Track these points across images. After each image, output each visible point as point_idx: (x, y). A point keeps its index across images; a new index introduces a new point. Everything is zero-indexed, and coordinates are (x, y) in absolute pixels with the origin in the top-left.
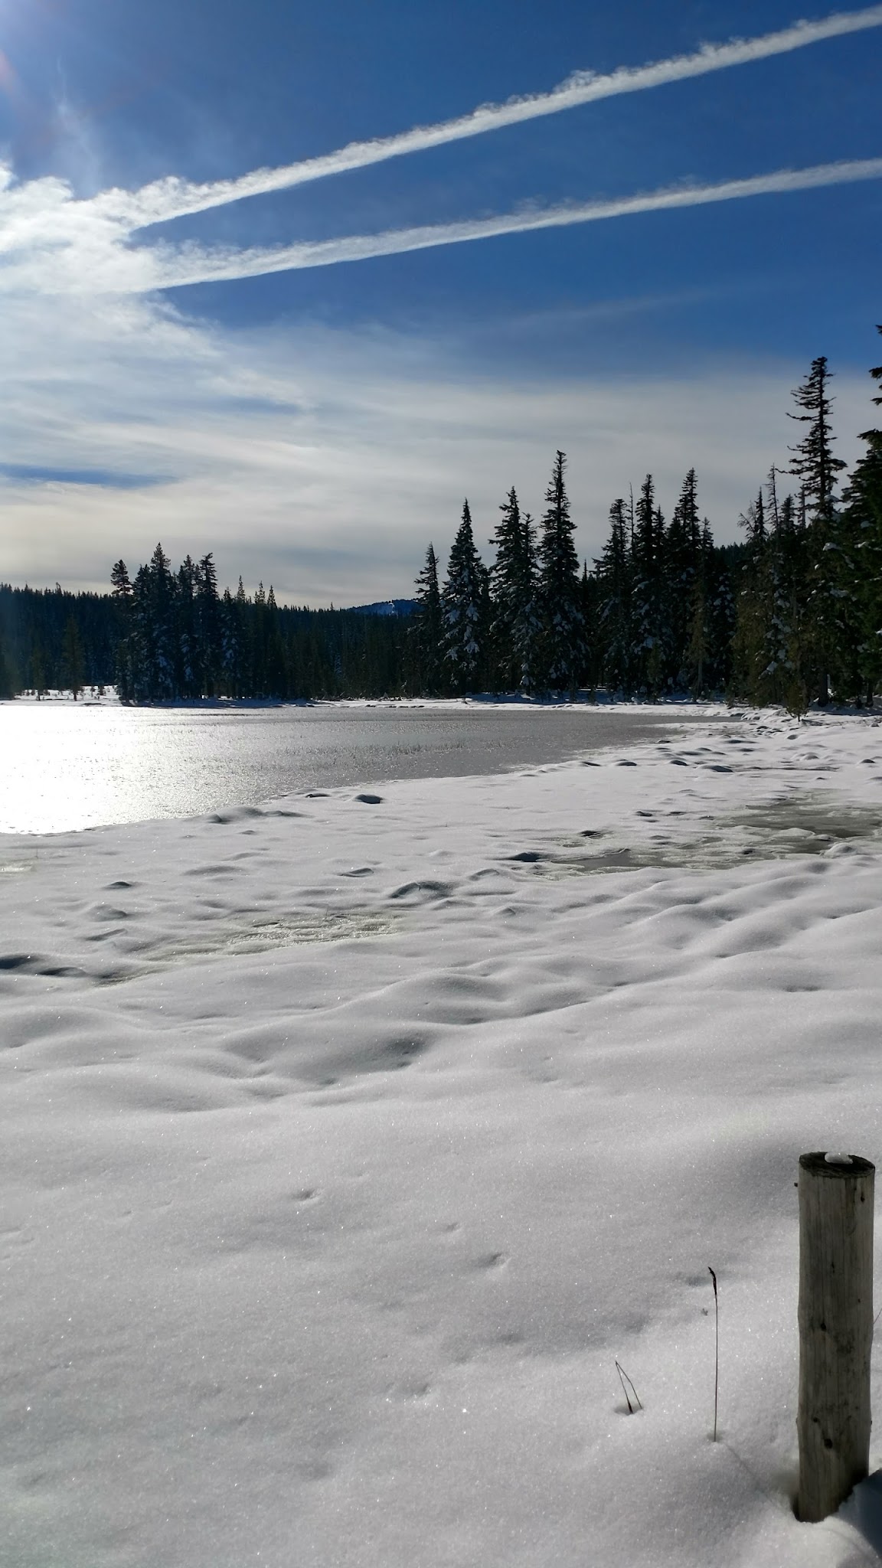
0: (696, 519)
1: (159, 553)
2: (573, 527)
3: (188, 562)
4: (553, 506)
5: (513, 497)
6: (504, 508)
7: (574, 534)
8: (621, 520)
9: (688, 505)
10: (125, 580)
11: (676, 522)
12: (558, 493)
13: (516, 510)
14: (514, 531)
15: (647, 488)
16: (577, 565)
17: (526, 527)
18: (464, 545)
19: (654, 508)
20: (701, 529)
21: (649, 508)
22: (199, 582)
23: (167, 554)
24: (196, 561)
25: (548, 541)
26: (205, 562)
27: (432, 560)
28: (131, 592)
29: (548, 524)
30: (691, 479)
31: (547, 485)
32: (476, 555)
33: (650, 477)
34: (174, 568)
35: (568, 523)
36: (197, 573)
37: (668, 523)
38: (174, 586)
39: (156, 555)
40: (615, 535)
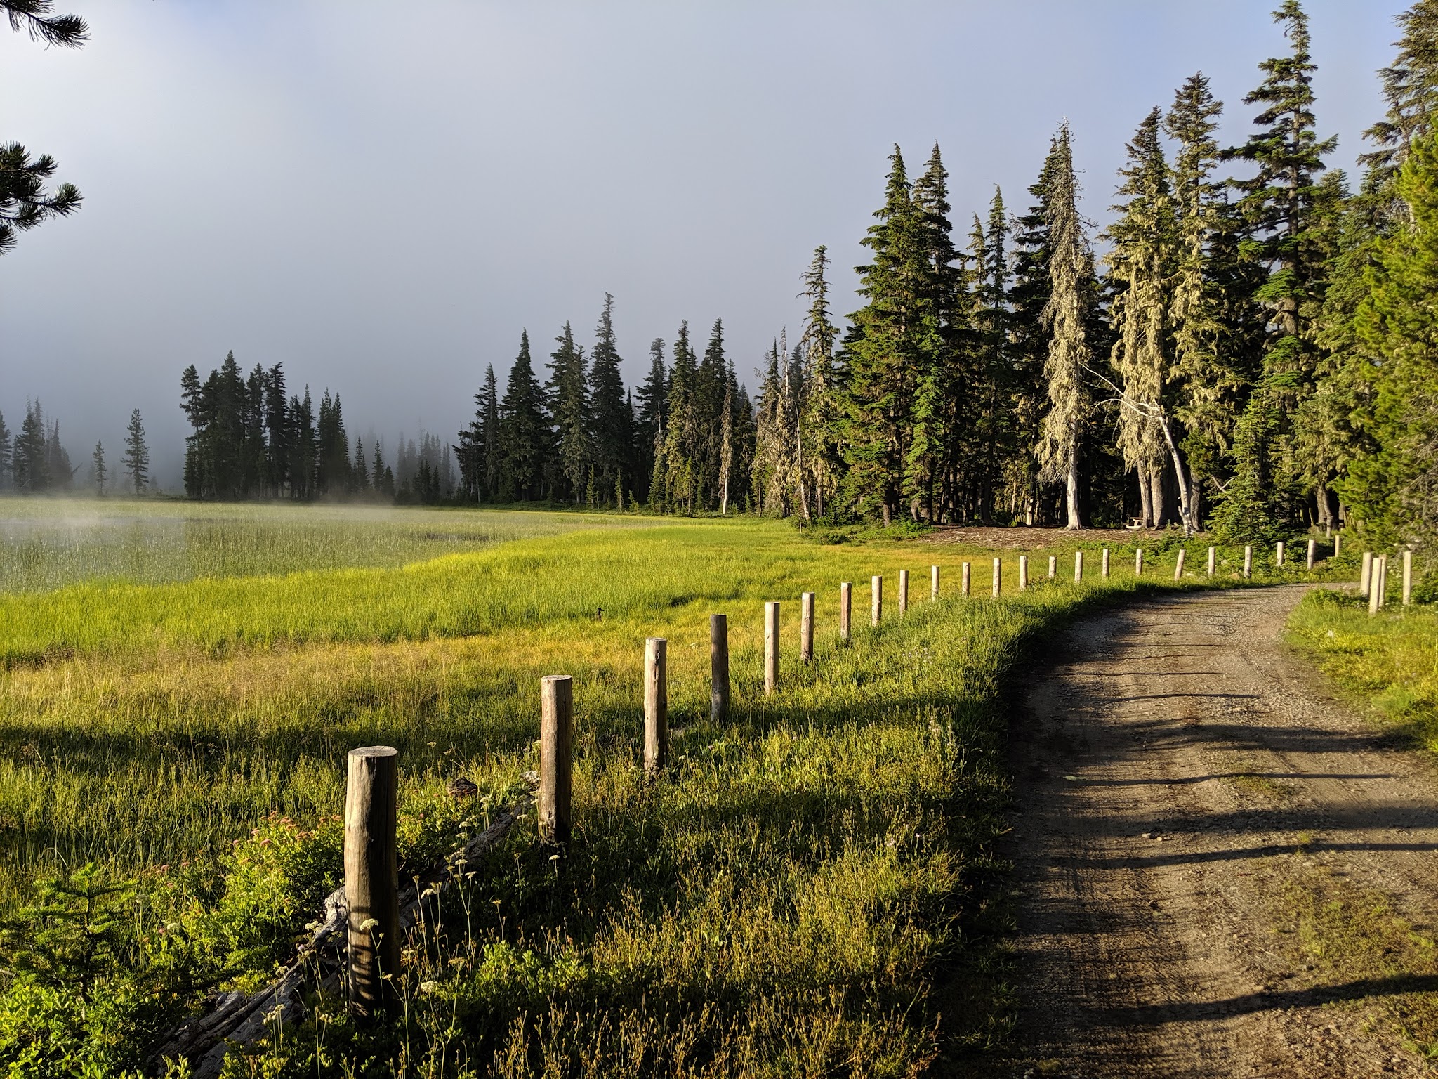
0: (723, 361)
1: (230, 361)
2: (620, 360)
3: (259, 370)
4: (603, 341)
5: (568, 329)
6: (560, 339)
7: (620, 366)
8: (660, 356)
9: (716, 350)
10: (197, 385)
11: (706, 362)
12: (607, 332)
13: (571, 341)
14: (567, 358)
15: (684, 333)
16: (623, 393)
17: (579, 357)
18: (522, 369)
19: (689, 349)
20: (727, 369)
21: (685, 350)
22: (268, 389)
23: (238, 362)
24: (266, 370)
25: (597, 371)
26: (276, 371)
27: (492, 379)
28: (201, 396)
29: (598, 355)
30: (718, 327)
31: (597, 323)
32: (533, 378)
33: (685, 323)
34: (245, 376)
35: (616, 357)
36: (267, 381)
37: (699, 363)
38: (243, 391)
39: (227, 362)
40: (655, 368)
